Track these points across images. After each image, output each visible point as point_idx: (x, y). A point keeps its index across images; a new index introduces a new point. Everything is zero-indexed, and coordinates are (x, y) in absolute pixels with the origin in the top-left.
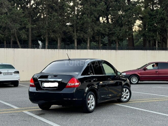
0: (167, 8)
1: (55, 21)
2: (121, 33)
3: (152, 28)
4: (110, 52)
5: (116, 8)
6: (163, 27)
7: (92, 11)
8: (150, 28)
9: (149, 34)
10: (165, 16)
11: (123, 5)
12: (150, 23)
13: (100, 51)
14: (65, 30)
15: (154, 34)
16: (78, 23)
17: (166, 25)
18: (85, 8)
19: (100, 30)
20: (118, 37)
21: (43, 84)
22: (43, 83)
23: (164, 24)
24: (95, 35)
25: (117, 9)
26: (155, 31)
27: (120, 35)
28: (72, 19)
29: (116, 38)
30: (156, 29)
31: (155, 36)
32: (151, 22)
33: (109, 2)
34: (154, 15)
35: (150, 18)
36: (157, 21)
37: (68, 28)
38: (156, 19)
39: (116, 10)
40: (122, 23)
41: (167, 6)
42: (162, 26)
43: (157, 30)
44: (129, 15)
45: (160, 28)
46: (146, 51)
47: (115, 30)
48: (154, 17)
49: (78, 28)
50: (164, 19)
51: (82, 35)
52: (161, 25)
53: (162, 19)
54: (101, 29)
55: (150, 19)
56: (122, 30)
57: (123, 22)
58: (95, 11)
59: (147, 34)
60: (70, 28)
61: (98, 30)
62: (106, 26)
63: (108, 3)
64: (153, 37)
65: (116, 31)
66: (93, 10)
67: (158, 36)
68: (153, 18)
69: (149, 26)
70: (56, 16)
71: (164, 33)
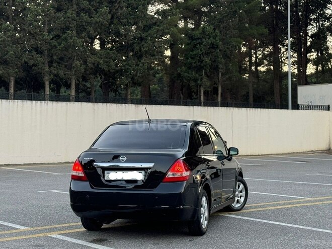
0: (220, 25)
1: (8, 41)
2: (140, 70)
3: (195, 63)
4: (126, 108)
5: (130, 21)
6: (215, 61)
7: (84, 24)
8: (191, 64)
9: (188, 75)
10: (218, 41)
11: (143, 16)
12: (191, 53)
13: (107, 106)
14: (26, 60)
15: (197, 75)
16: (55, 47)
17: (220, 59)
18: (68, 18)
19: (99, 64)
20: (133, 78)
21: (106, 174)
22: (106, 172)
23: (215, 56)
24: (88, 73)
25: (131, 23)
26: (199, 69)
27: (138, 75)
28: (43, 38)
29: (130, 79)
30: (202, 65)
31: (200, 79)
32: (192, 51)
33: (116, 8)
34: (198, 39)
35: (190, 43)
36: (204, 49)
37: (32, 56)
38: (202, 46)
39: (129, 24)
40: (140, 51)
41: (220, 22)
42: (213, 60)
43: (205, 67)
44: (155, 35)
45: (209, 64)
46: (192, 107)
47: (127, 65)
48: (198, 42)
49: (55, 57)
50: (216, 46)
51: (61, 73)
52: (211, 58)
53: (214, 46)
54: (101, 61)
55: (190, 45)
56: (141, 65)
57: (143, 50)
58: (89, 24)
59: (186, 74)
60: (38, 57)
61: (94, 64)
62: (110, 56)
63: (114, 10)
64: (195, 80)
65: (130, 66)
66: (86, 22)
67: (204, 80)
68: (197, 44)
69: (190, 58)
70: (10, 30)
71: (214, 74)
